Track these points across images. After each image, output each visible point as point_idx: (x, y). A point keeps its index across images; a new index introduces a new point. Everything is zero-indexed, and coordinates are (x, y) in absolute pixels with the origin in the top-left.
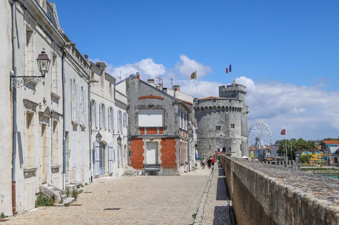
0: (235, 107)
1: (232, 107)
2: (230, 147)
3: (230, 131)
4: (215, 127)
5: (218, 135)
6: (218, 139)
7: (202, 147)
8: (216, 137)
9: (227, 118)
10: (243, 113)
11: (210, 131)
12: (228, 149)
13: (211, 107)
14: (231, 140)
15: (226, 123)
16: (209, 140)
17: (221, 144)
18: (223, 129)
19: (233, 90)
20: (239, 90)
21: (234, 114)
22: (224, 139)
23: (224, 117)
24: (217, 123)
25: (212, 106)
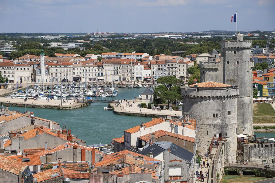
0: (231, 96)
1: (229, 96)
2: (226, 132)
3: (226, 118)
4: (213, 115)
5: (215, 122)
6: (215, 125)
7: (200, 133)
8: (213, 124)
9: (224, 106)
10: (247, 71)
11: (208, 118)
12: (224, 135)
13: (209, 97)
14: (227, 126)
15: (223, 111)
16: (207, 126)
17: (217, 130)
18: (220, 116)
19: (236, 47)
20: (243, 47)
21: (231, 101)
22: (221, 125)
23: (221, 105)
24: (214, 111)
25: (210, 95)
